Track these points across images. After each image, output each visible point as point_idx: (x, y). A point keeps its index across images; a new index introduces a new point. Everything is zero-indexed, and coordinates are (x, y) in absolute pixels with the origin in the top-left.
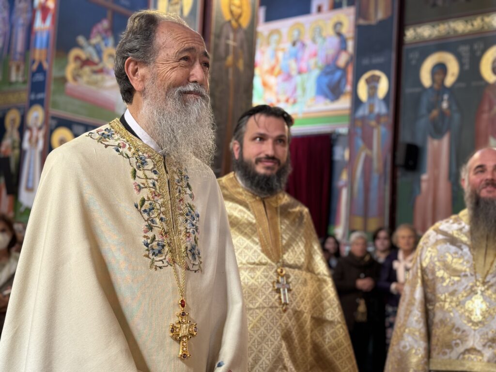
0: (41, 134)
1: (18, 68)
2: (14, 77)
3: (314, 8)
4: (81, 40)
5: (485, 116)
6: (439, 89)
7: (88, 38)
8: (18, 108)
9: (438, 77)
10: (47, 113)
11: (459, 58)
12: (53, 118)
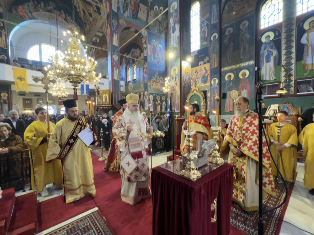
0: (147, 96)
1: (142, 84)
2: (141, 86)
5: (240, 86)
6: (230, 81)
7: (154, 77)
8: (143, 92)
9: (229, 78)
10: (148, 92)
11: (234, 74)
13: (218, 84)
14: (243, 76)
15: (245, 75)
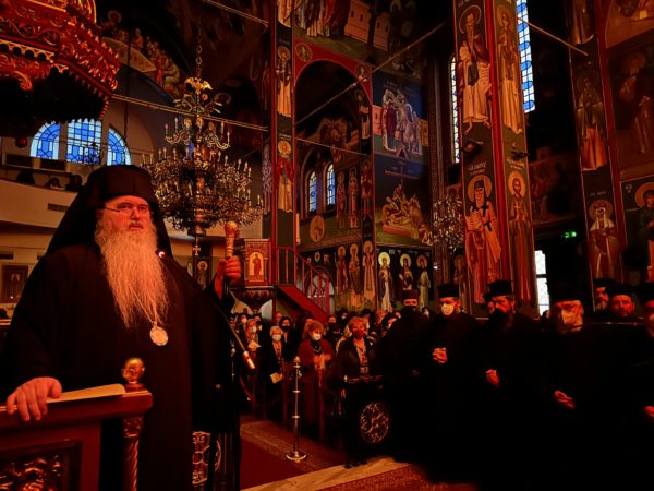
0: (372, 257)
1: (354, 220)
3: (539, 156)
4: (388, 199)
6: (652, 207)
7: (392, 197)
8: (357, 243)
9: (650, 200)
10: (373, 244)
12: (378, 247)
13: (612, 218)
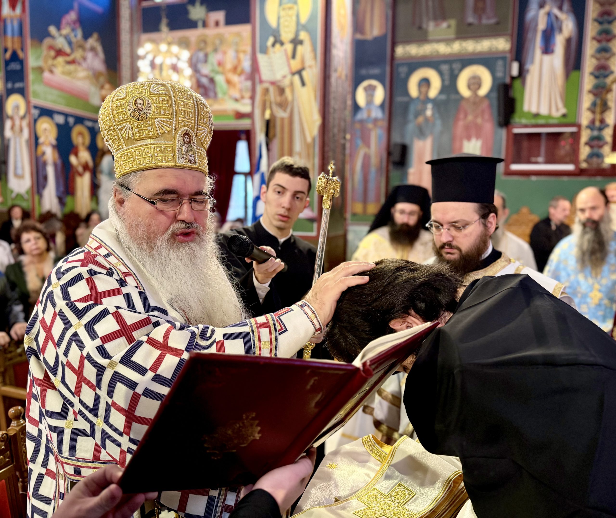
6: (424, 99)
9: (423, 90)
13: (382, 106)
14: (472, 87)
15: (477, 86)
